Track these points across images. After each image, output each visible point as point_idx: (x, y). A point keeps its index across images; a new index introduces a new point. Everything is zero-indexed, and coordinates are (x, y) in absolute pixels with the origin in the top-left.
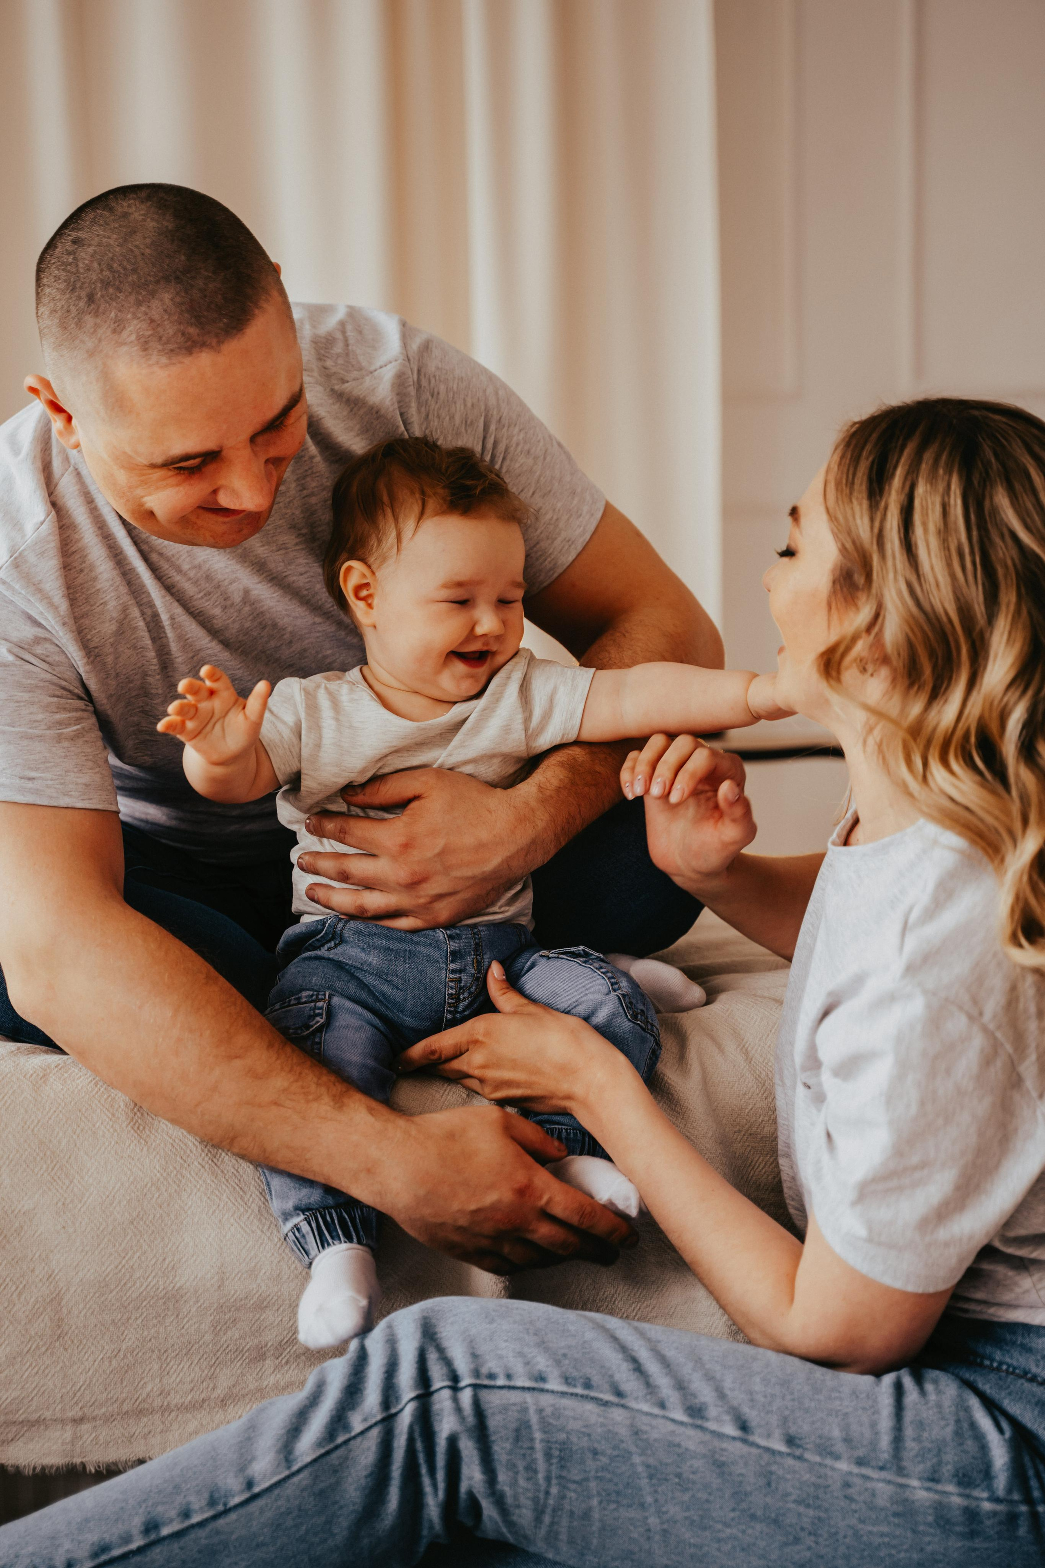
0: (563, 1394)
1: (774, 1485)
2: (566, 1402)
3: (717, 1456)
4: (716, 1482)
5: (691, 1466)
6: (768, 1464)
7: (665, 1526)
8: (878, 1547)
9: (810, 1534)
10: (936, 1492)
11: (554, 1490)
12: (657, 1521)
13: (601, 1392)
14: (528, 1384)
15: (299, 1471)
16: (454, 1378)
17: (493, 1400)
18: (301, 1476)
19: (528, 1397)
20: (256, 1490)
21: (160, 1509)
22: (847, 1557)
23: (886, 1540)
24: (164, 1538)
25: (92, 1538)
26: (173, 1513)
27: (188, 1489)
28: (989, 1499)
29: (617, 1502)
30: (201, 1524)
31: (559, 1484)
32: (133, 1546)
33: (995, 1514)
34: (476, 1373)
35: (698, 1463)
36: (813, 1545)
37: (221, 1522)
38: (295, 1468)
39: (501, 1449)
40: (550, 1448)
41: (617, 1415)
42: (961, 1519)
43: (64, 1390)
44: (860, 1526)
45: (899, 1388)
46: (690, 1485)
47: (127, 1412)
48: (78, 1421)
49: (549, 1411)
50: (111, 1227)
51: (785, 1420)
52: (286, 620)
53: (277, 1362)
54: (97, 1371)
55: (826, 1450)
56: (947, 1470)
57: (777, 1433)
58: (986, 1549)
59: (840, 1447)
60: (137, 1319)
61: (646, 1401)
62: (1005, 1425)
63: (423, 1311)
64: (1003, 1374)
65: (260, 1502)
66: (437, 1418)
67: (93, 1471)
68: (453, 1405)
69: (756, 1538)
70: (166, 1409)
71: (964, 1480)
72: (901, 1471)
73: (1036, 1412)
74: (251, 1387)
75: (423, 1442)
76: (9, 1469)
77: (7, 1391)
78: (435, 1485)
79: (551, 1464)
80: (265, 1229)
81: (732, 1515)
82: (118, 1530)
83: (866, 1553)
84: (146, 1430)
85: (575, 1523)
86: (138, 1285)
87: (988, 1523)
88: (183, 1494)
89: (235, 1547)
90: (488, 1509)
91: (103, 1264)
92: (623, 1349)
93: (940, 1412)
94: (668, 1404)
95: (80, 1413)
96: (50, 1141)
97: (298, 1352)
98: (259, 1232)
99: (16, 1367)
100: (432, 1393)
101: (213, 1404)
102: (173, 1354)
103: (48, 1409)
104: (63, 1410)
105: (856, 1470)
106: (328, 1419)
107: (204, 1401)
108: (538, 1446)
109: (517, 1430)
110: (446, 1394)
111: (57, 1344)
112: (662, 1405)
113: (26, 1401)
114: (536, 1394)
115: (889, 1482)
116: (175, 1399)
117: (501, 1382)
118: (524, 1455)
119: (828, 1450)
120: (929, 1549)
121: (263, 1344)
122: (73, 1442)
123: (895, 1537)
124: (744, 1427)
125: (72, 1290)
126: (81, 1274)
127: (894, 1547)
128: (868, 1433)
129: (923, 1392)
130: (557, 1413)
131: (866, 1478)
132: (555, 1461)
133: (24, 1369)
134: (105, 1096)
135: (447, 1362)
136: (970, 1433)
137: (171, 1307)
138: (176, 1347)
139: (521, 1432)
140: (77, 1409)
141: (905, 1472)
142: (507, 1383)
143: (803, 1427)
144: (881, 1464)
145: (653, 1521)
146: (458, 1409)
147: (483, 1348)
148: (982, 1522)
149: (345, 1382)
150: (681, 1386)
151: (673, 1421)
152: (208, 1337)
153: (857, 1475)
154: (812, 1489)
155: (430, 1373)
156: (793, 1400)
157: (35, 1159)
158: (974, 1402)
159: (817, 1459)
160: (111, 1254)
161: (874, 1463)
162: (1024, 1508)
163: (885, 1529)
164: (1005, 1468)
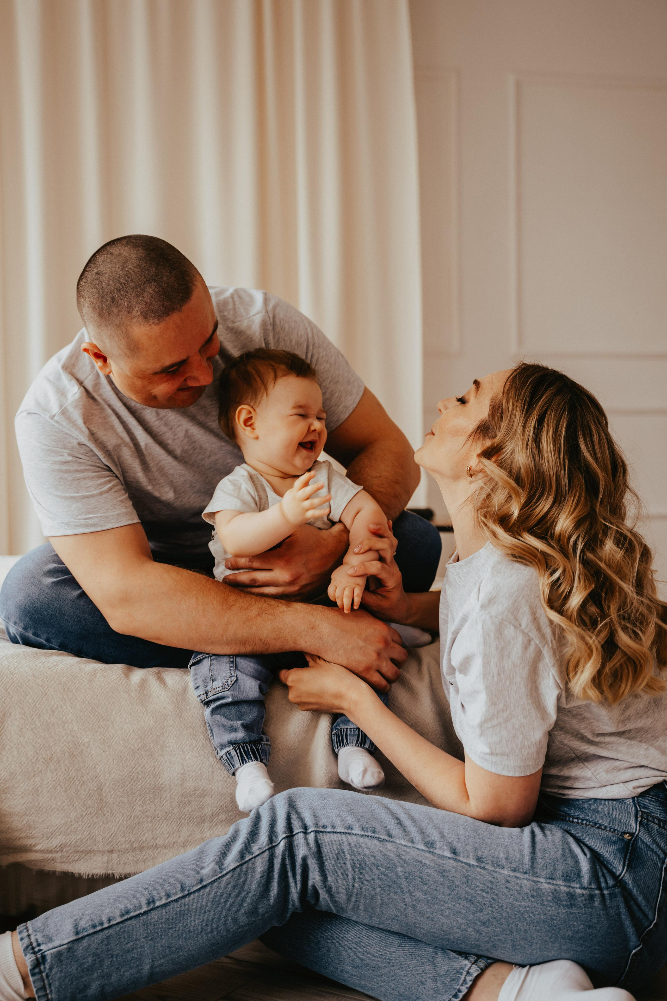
0: (361, 835)
1: (470, 882)
2: (362, 840)
3: (441, 867)
4: (440, 880)
5: (428, 872)
6: (467, 871)
7: (414, 903)
8: (524, 913)
9: (489, 906)
10: (553, 884)
11: (357, 885)
12: (410, 900)
13: (381, 835)
14: (343, 831)
15: (226, 874)
16: (306, 828)
17: (325, 839)
18: (227, 877)
19: (343, 837)
20: (205, 883)
21: (155, 892)
22: (507, 918)
23: (528, 909)
24: (158, 907)
25: (121, 906)
26: (162, 895)
27: (169, 883)
28: (580, 888)
29: (389, 891)
30: (176, 900)
31: (359, 882)
32: (142, 911)
33: (583, 895)
34: (317, 825)
35: (431, 871)
36: (490, 912)
37: (187, 899)
38: (224, 873)
39: (329, 864)
40: (355, 864)
41: (389, 846)
42: (565, 898)
43: (103, 836)
44: (514, 902)
45: (533, 834)
46: (427, 882)
47: (135, 848)
48: (111, 852)
49: (354, 844)
50: (127, 752)
51: (476, 849)
52: (207, 445)
53: (211, 824)
54: (120, 826)
55: (497, 864)
56: (558, 873)
57: (472, 855)
58: (579, 913)
59: (504, 862)
60: (140, 800)
61: (404, 839)
62: (586, 851)
63: (289, 794)
64: (584, 826)
65: (206, 890)
66: (296, 848)
67: (118, 877)
68: (305, 841)
69: (461, 909)
70: (155, 847)
71: (567, 878)
72: (535, 874)
73: (602, 844)
74: (198, 837)
75: (289, 860)
76: (76, 874)
77: (74, 835)
78: (296, 882)
79: (355, 872)
80: (206, 755)
81: (448, 897)
82: (134, 903)
83: (517, 916)
84: (145, 857)
85: (368, 901)
86: (141, 782)
87: (579, 900)
88: (167, 885)
89: (194, 912)
90: (323, 894)
91: (124, 771)
92: (392, 813)
93: (554, 845)
94: (415, 841)
95: (112, 848)
96: (97, 707)
97: (221, 819)
98: (202, 756)
99: (80, 823)
100: (294, 835)
101: (179, 845)
102: (158, 819)
103: (95, 845)
104: (103, 846)
105: (512, 874)
106: (241, 848)
107: (174, 843)
108: (348, 862)
109: (338, 854)
110: (301, 835)
111: (100, 812)
112: (413, 842)
113: (84, 840)
114: (347, 835)
115: (529, 880)
116: (160, 842)
117: (329, 830)
118: (341, 867)
119: (498, 864)
120: (549, 913)
121: (204, 814)
122: (108, 862)
123: (532, 908)
124: (455, 852)
125: (108, 784)
126: (112, 776)
127: (532, 913)
128: (518, 855)
129: (545, 835)
130: (358, 846)
131: (518, 878)
132: (357, 870)
133: (83, 824)
134: (125, 685)
135: (302, 820)
136: (570, 855)
137: (157, 794)
138: (160, 815)
139: (340, 855)
140: (110, 845)
141: (537, 875)
142: (332, 830)
143: (485, 852)
144: (525, 871)
145: (408, 900)
146: (308, 844)
147: (320, 813)
148: (576, 900)
149: (250, 830)
150: (422, 832)
151: (418, 849)
152: (176, 811)
153: (513, 876)
154: (490, 884)
155: (293, 825)
156: (479, 839)
157: (90, 716)
158: (571, 840)
159: (493, 869)
160: (127, 766)
161: (521, 870)
162: (597, 892)
163: (527, 904)
164: (588, 872)
